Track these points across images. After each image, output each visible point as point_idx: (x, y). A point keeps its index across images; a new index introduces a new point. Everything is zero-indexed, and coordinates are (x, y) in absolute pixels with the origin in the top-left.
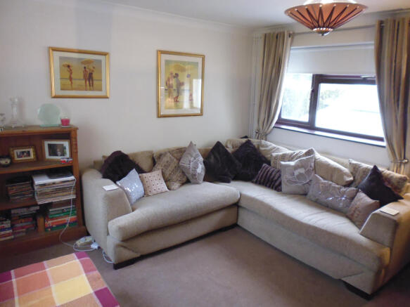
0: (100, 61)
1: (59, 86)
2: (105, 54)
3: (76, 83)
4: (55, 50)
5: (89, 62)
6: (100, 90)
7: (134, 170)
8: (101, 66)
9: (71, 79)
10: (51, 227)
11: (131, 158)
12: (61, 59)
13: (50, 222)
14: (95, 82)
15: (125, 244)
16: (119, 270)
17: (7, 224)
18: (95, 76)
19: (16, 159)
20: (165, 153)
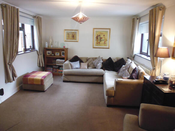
0: (76, 32)
1: (66, 39)
2: (77, 30)
3: (70, 38)
4: (65, 30)
5: (73, 33)
6: (76, 39)
7: (79, 61)
8: (76, 34)
9: (69, 37)
10: (59, 72)
11: (80, 58)
12: (67, 32)
13: (59, 70)
14: (75, 38)
15: (65, 76)
16: (64, 83)
17: (52, 69)
18: (75, 36)
19: (56, 55)
20: (91, 58)
